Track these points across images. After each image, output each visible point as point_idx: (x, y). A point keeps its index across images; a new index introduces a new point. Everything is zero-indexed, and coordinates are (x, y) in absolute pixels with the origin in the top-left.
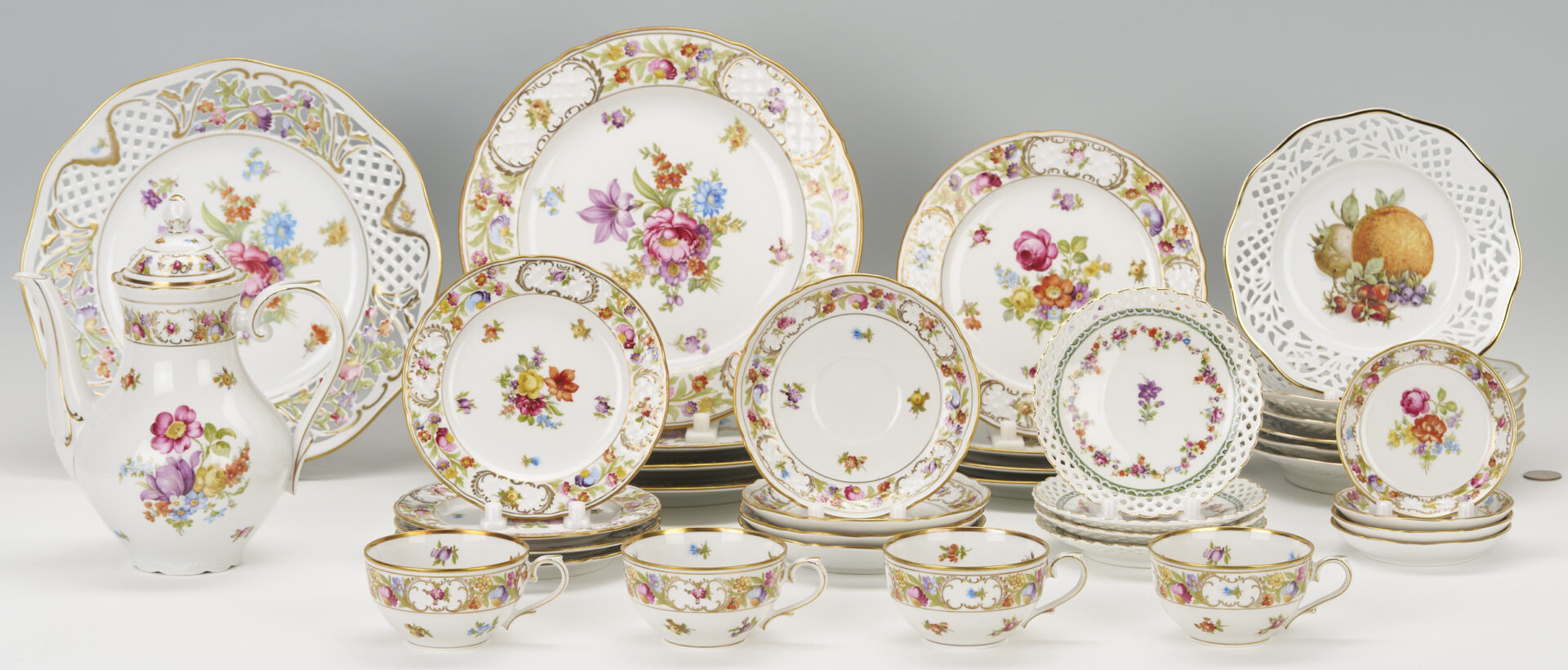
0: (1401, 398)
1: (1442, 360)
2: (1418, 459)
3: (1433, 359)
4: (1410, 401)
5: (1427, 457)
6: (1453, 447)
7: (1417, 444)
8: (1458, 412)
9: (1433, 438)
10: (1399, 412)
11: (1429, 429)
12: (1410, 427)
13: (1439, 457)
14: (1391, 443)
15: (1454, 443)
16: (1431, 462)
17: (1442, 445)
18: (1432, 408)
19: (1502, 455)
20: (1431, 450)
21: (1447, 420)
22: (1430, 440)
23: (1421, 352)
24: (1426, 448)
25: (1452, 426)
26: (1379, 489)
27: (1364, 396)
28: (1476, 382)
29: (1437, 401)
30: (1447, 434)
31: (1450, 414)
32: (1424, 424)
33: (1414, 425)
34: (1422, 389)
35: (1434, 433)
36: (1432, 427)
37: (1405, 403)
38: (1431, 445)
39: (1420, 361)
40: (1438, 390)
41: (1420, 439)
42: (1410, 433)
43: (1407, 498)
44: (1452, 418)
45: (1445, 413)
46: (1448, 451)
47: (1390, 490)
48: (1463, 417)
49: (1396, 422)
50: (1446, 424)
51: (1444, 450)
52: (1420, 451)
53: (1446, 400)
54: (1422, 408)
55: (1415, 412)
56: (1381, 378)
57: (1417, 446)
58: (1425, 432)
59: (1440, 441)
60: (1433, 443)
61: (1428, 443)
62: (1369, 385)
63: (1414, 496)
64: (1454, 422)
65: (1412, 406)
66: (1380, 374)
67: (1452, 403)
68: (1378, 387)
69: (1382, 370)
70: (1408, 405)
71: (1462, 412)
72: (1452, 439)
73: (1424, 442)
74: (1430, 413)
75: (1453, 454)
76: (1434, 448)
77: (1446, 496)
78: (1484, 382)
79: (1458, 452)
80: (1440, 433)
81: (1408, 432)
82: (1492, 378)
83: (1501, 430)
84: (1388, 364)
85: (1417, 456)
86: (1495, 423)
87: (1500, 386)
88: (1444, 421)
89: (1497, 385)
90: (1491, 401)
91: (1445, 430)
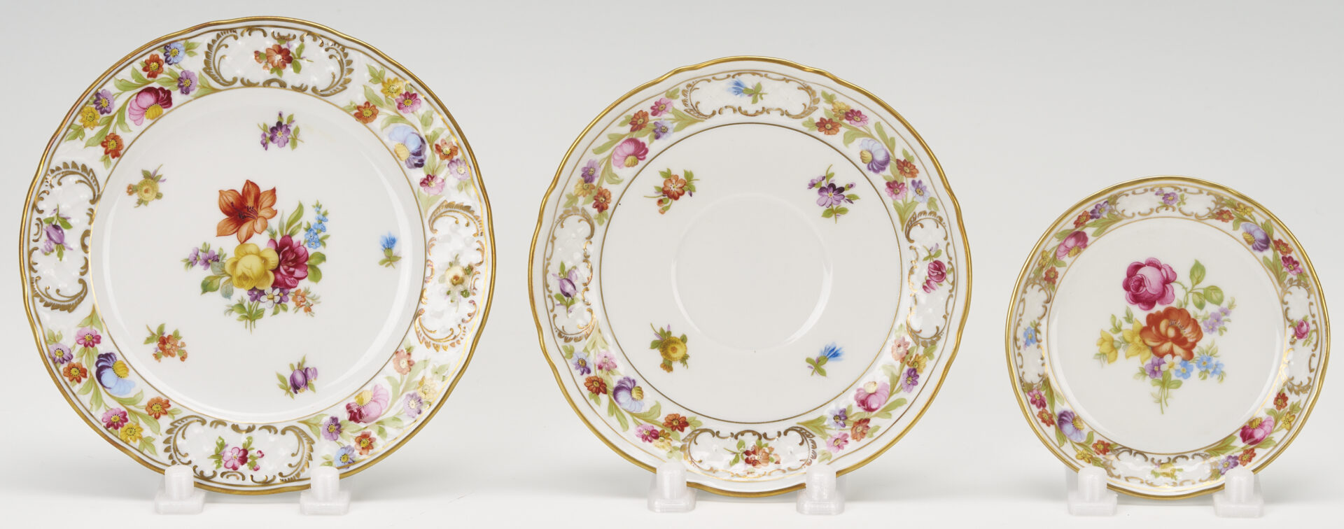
0: (1124, 276)
1: (1203, 211)
2: (1148, 386)
3: (1186, 209)
4: (1141, 282)
5: (1165, 384)
6: (1211, 368)
7: (1148, 358)
8: (1225, 305)
9: (1177, 349)
10: (1120, 299)
11: (1171, 333)
12: (1139, 328)
13: (1186, 383)
14: (1102, 355)
15: (1214, 361)
16: (1173, 392)
17: (1192, 363)
18: (1179, 295)
19: (1301, 389)
20: (1172, 371)
21: (1205, 319)
22: (1172, 352)
23: (1166, 196)
24: (1163, 367)
25: (1213, 330)
26: (1075, 438)
27: (1060, 270)
28: (1260, 255)
29: (1188, 284)
30: (1203, 344)
31: (1210, 308)
32: (1163, 325)
33: (1144, 324)
34: (1163, 261)
35: (1180, 340)
36: (1177, 330)
37: (1132, 284)
38: (1172, 363)
39: (1163, 212)
40: (1192, 264)
41: (1153, 349)
42: (1137, 339)
43: (1125, 455)
44: (1213, 315)
45: (1201, 306)
46: (1204, 374)
47: (1096, 438)
48: (1234, 315)
49: (1113, 317)
50: (1202, 325)
51: (1196, 372)
52: (1154, 371)
53: (1205, 284)
54: (1162, 296)
55: (1148, 302)
56: (1091, 239)
57: (1149, 362)
58: (1164, 338)
59: (1190, 355)
60: (1178, 359)
61: (1168, 358)
62: (1068, 250)
63: (1138, 452)
64: (1217, 323)
65: (1143, 290)
66: (1090, 232)
67: (1215, 289)
68: (1086, 253)
69: (1093, 225)
70: (1137, 289)
71: (1232, 306)
72: (1211, 353)
73: (1161, 356)
74: (1174, 305)
75: (1212, 380)
76: (1178, 367)
77: (1196, 454)
78: (1276, 257)
79: (1222, 376)
80: (1190, 340)
81: (1133, 338)
82: (1290, 251)
83: (1300, 342)
84: (1105, 215)
85: (1148, 379)
86: (1291, 331)
87: (1303, 265)
88: (1199, 321)
89: (1297, 263)
90: (1285, 291)
91: (1199, 335)
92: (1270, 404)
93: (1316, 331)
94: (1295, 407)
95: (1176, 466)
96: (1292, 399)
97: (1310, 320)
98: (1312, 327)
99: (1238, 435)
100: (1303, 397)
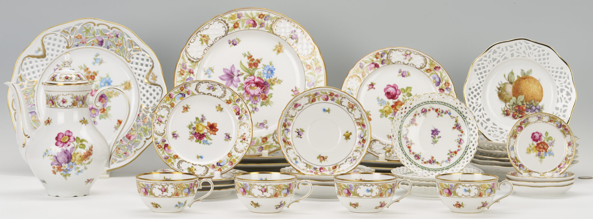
0: (531, 135)
1: (547, 121)
2: (538, 158)
3: (543, 120)
4: (535, 136)
5: (541, 158)
6: (551, 154)
8: (553, 140)
9: (543, 150)
10: (531, 140)
11: (542, 147)
13: (546, 157)
14: (527, 152)
15: (552, 152)
16: (543, 159)
17: (547, 153)
18: (543, 139)
19: (570, 156)
21: (549, 144)
22: (542, 151)
23: (539, 117)
24: (541, 154)
25: (551, 146)
26: (523, 169)
27: (517, 134)
28: (560, 129)
29: (545, 136)
30: (549, 149)
31: (550, 141)
32: (540, 145)
33: (536, 145)
34: (539, 132)
35: (544, 148)
36: (543, 146)
37: (533, 137)
38: (543, 153)
39: (538, 121)
40: (545, 132)
41: (538, 151)
43: (534, 173)
44: (551, 143)
45: (548, 141)
46: (549, 155)
47: (528, 170)
48: (555, 142)
49: (529, 144)
51: (548, 155)
52: (539, 155)
53: (548, 136)
54: (539, 139)
55: (537, 141)
56: (524, 127)
57: (538, 153)
58: (540, 148)
59: (546, 151)
60: (544, 152)
61: (542, 152)
62: (519, 130)
63: (536, 172)
64: (552, 144)
65: (535, 138)
67: (551, 137)
68: (523, 131)
69: (524, 125)
70: (534, 138)
71: (554, 140)
72: (551, 151)
73: (540, 152)
74: (542, 141)
75: (551, 156)
76: (544, 154)
77: (549, 172)
78: (563, 129)
79: (553, 155)
80: (546, 148)
81: (534, 148)
82: (566, 127)
83: (569, 147)
84: (526, 122)
85: (538, 157)
86: (567, 144)
87: (569, 130)
88: (548, 144)
90: (565, 136)
91: (548, 147)
92: (564, 160)
99: (557, 167)
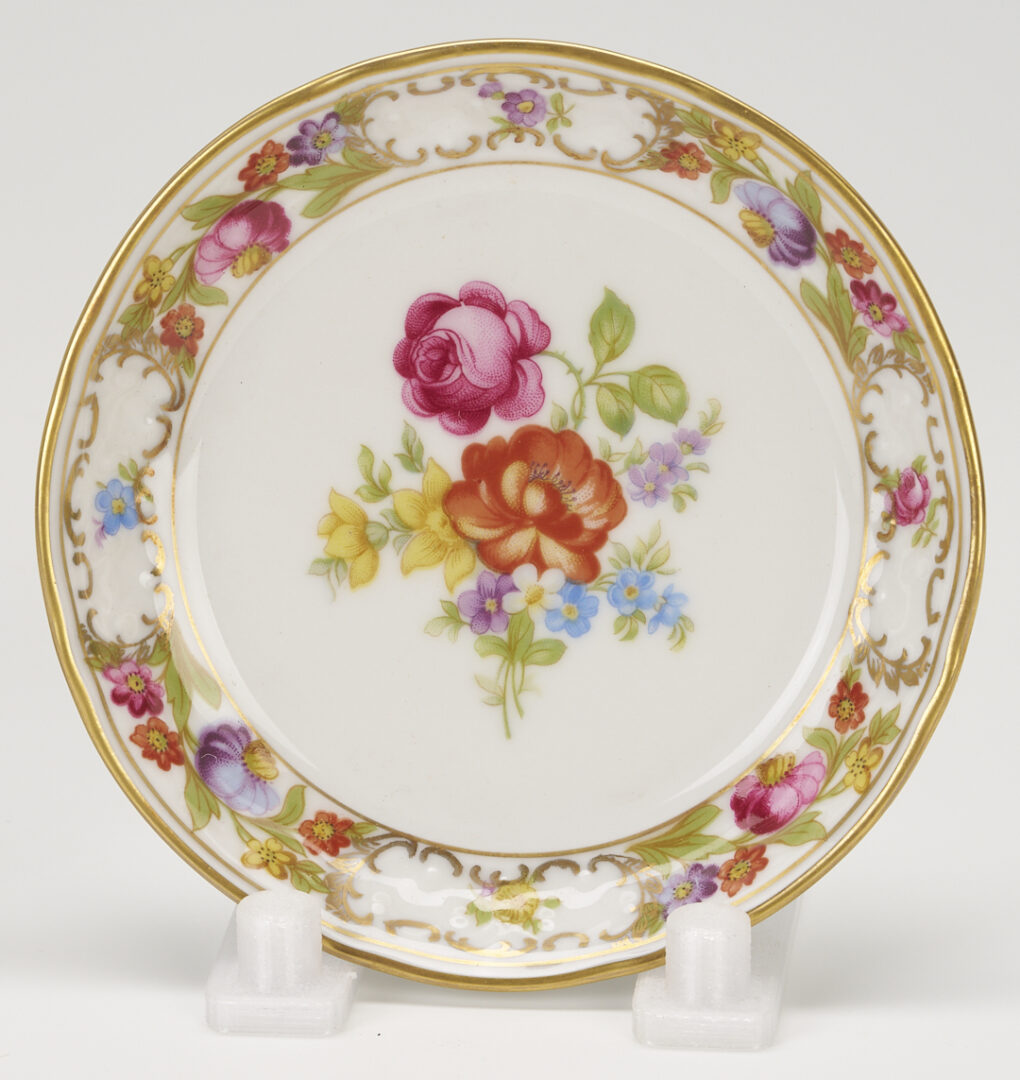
0: (398, 334)
1: (624, 147)
2: (467, 657)
3: (575, 138)
4: (447, 351)
5: (517, 650)
6: (650, 608)
7: (467, 575)
8: (691, 422)
9: (552, 550)
10: (385, 403)
11: (535, 501)
12: (440, 487)
13: (578, 650)
15: (659, 585)
16: (533, 670)
17: (596, 592)
18: (558, 392)
19: (902, 674)
20: (537, 614)
21: (633, 463)
22: (537, 559)
23: (511, 100)
24: (513, 603)
25: (656, 494)
26: (253, 807)
27: (209, 315)
28: (791, 275)
29: (585, 359)
30: (627, 536)
31: (650, 431)
32: (511, 477)
33: (456, 474)
34: (510, 291)
35: (560, 523)
36: (553, 494)
38: (537, 590)
39: (508, 147)
40: (594, 300)
41: (483, 550)
42: (436, 517)
43: (396, 856)
44: (657, 451)
45: (621, 424)
46: (629, 624)
47: (314, 805)
48: (717, 451)
49: (367, 452)
50: (624, 480)
51: (606, 616)
52: (485, 611)
53: (633, 359)
54: (508, 392)
55: (469, 411)
56: (298, 224)
57: (469, 584)
58: (512, 517)
59: (589, 569)
60: (553, 579)
61: (525, 575)
62: (231, 257)
63: (435, 849)
64: (667, 474)
65: (452, 375)
66: (292, 201)
67: (662, 374)
68: (285, 266)
69: (302, 183)
70: (436, 371)
71: (711, 424)
72: (650, 563)
73: (506, 568)
74: (544, 419)
75: (653, 642)
76: (554, 601)
78: (833, 282)
79: (681, 629)
80: (591, 524)
81: (423, 514)
82: (870, 264)
84: (336, 156)
85: (467, 637)
86: (880, 503)
87: (907, 307)
88: (617, 467)
89: (890, 300)
90: (866, 385)
91: (616, 509)
92: (817, 713)
93: (946, 501)
94: (884, 728)
95: (542, 892)
96: (880, 700)
97: (931, 470)
98: (937, 491)
99: (724, 803)
100: (909, 695)
